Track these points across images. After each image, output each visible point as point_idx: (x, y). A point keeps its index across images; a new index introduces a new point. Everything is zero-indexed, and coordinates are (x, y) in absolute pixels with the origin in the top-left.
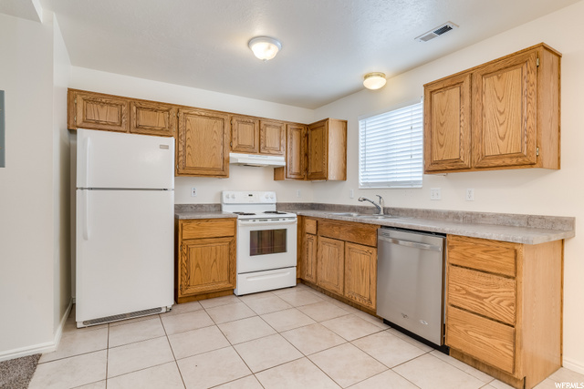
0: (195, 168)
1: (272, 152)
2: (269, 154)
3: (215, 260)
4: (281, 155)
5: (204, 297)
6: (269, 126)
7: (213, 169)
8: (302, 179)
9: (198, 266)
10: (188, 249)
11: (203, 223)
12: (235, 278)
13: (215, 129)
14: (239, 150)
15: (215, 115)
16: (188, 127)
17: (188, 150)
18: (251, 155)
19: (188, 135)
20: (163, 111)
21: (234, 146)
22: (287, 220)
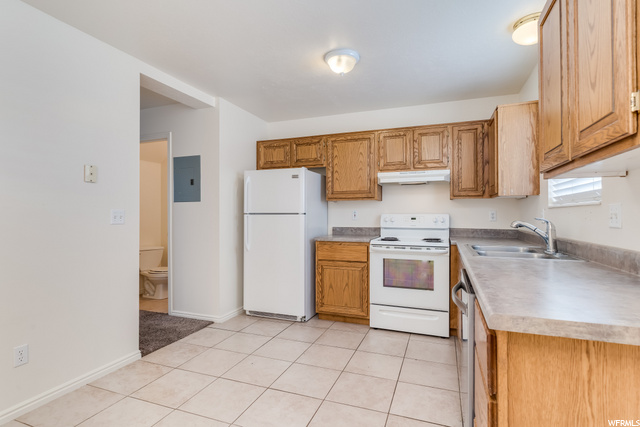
0: (342, 193)
1: (429, 165)
2: (426, 168)
3: (347, 285)
4: (445, 167)
5: (342, 319)
6: (425, 134)
7: (360, 192)
8: (482, 196)
9: (331, 287)
10: (322, 269)
11: (335, 246)
12: (368, 307)
13: (361, 150)
14: (388, 167)
15: (361, 137)
16: (336, 153)
17: (336, 175)
18: (403, 172)
19: (336, 161)
20: (315, 143)
21: (382, 164)
22: (433, 250)
